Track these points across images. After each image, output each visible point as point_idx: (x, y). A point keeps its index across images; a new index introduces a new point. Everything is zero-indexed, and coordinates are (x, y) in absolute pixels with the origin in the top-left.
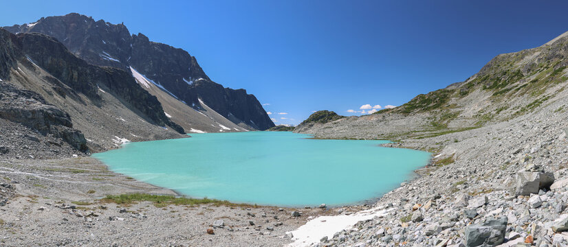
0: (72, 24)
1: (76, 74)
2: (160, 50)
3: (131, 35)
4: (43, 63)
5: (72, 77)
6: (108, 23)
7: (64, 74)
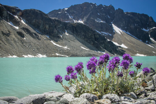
0: (85, 7)
1: (47, 26)
2: (131, 16)
3: (116, 10)
4: (31, 22)
5: (45, 28)
6: (104, 6)
7: (41, 27)
